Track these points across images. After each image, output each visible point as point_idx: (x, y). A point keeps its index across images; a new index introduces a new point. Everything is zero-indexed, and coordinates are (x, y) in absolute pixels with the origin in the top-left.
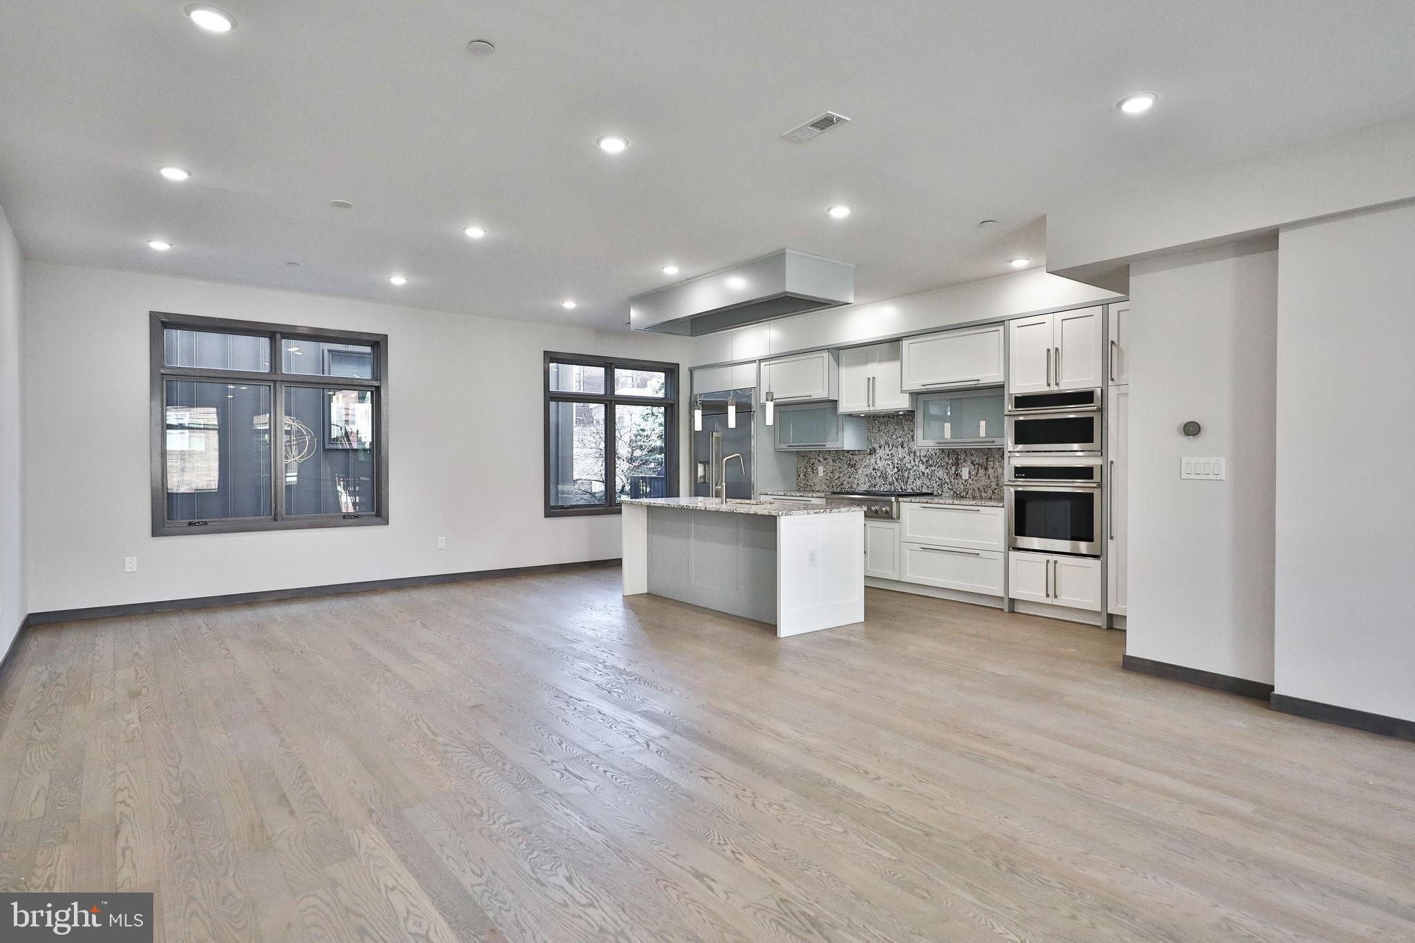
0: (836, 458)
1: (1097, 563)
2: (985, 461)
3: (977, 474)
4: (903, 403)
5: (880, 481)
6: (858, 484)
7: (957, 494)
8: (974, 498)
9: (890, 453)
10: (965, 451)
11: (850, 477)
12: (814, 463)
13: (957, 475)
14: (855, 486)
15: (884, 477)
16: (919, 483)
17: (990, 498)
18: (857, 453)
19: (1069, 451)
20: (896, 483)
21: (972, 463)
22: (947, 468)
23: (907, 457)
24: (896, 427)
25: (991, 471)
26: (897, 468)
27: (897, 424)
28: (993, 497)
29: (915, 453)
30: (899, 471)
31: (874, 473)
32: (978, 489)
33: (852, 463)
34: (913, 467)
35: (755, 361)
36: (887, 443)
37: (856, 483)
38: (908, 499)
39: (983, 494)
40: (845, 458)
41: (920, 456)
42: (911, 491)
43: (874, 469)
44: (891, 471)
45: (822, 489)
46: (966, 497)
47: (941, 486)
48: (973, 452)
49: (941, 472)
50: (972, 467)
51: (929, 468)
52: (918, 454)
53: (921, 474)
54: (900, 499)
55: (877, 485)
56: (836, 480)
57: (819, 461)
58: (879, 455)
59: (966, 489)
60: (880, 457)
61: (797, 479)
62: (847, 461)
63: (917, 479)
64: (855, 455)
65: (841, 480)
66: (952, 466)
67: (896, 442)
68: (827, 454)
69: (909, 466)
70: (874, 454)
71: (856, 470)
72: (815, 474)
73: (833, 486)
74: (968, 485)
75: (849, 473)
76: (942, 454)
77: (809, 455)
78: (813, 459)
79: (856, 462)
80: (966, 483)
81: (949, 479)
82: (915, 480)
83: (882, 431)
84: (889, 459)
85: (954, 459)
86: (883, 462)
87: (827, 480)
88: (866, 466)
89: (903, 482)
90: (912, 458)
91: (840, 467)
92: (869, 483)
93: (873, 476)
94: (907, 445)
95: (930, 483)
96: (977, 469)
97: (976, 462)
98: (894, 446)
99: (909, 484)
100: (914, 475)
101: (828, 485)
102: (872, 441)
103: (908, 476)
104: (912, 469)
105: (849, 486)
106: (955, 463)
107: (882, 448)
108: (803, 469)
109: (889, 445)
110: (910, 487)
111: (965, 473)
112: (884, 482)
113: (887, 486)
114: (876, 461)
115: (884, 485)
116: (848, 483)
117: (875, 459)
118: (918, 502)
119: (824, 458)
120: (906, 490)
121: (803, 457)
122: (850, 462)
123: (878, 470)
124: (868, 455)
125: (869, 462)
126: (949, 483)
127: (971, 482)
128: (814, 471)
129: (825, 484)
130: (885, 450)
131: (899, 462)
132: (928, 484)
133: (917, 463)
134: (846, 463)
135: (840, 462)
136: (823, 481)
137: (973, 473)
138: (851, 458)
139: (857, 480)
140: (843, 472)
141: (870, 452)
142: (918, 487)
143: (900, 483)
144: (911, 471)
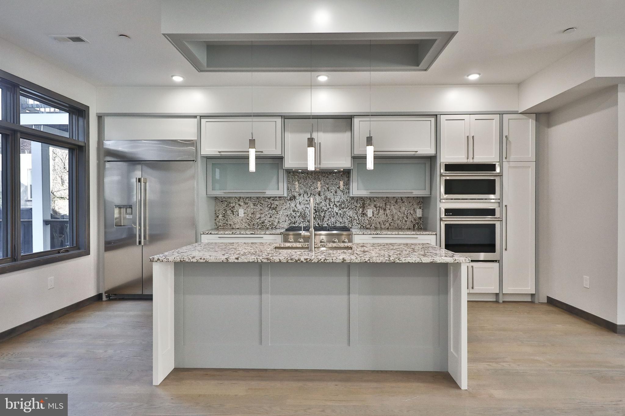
0: (257, 203)
1: (496, 265)
2: (384, 205)
3: (378, 213)
6: (279, 222)
7: (363, 227)
8: (376, 229)
9: (308, 199)
10: (370, 198)
11: (271, 217)
12: (233, 207)
13: (364, 214)
14: (276, 224)
15: (303, 216)
16: (333, 220)
17: (388, 229)
18: (277, 199)
19: (475, 199)
21: (375, 206)
22: (355, 210)
24: (314, 181)
25: (388, 211)
26: (315, 210)
27: (315, 179)
28: (389, 228)
29: (330, 199)
30: (316, 212)
31: (294, 214)
32: (379, 223)
33: (272, 206)
34: (328, 209)
35: (195, 117)
37: (277, 221)
39: (383, 226)
40: (266, 203)
41: (334, 202)
43: (294, 211)
44: (308, 212)
45: (243, 227)
46: (370, 229)
47: (351, 222)
48: (375, 199)
49: (351, 213)
50: (375, 209)
51: (342, 210)
52: (333, 200)
53: (335, 214)
55: (296, 222)
56: (257, 219)
57: (239, 205)
58: (299, 200)
59: (370, 223)
60: (300, 202)
61: (215, 220)
62: (268, 205)
63: (332, 217)
64: (276, 200)
65: (262, 219)
66: (360, 208)
67: (314, 192)
68: (247, 200)
69: (325, 209)
70: (294, 200)
71: (277, 211)
72: (234, 215)
73: (254, 224)
74: (372, 221)
75: (270, 214)
76: (352, 200)
77: (229, 200)
78: (232, 203)
79: (277, 205)
80: (370, 219)
81: (358, 217)
82: (330, 218)
83: (301, 184)
84: (308, 204)
85: (361, 204)
86: (303, 206)
87: (248, 219)
88: (286, 208)
89: (320, 220)
90: (328, 203)
91: (261, 210)
92: (289, 221)
93: (293, 216)
94: (323, 194)
95: (342, 220)
96: (378, 210)
97: (377, 206)
98: (312, 194)
99: (326, 221)
100: (329, 215)
101: (249, 223)
102: (292, 191)
103: (324, 215)
104: (328, 211)
105: (271, 223)
106: (362, 206)
107: (302, 196)
108: (222, 211)
109: (308, 194)
110: (326, 223)
111: (369, 212)
112: (303, 220)
113: (305, 223)
114: (295, 205)
115: (303, 222)
116: (269, 221)
117: (295, 204)
118: (370, 234)
119: (245, 203)
120: (323, 225)
121: (222, 201)
122: (271, 206)
123: (297, 212)
124: (289, 200)
125: (289, 205)
126: (357, 219)
127: (374, 218)
128: (234, 213)
129: (246, 223)
130: (304, 197)
131: (317, 206)
132: (341, 220)
133: (332, 207)
134: (267, 207)
135: (261, 206)
136: (244, 221)
137: (376, 213)
138: (272, 203)
139: (278, 219)
140: (264, 214)
141: (290, 198)
142: (333, 223)
143: (318, 221)
144: (326, 212)
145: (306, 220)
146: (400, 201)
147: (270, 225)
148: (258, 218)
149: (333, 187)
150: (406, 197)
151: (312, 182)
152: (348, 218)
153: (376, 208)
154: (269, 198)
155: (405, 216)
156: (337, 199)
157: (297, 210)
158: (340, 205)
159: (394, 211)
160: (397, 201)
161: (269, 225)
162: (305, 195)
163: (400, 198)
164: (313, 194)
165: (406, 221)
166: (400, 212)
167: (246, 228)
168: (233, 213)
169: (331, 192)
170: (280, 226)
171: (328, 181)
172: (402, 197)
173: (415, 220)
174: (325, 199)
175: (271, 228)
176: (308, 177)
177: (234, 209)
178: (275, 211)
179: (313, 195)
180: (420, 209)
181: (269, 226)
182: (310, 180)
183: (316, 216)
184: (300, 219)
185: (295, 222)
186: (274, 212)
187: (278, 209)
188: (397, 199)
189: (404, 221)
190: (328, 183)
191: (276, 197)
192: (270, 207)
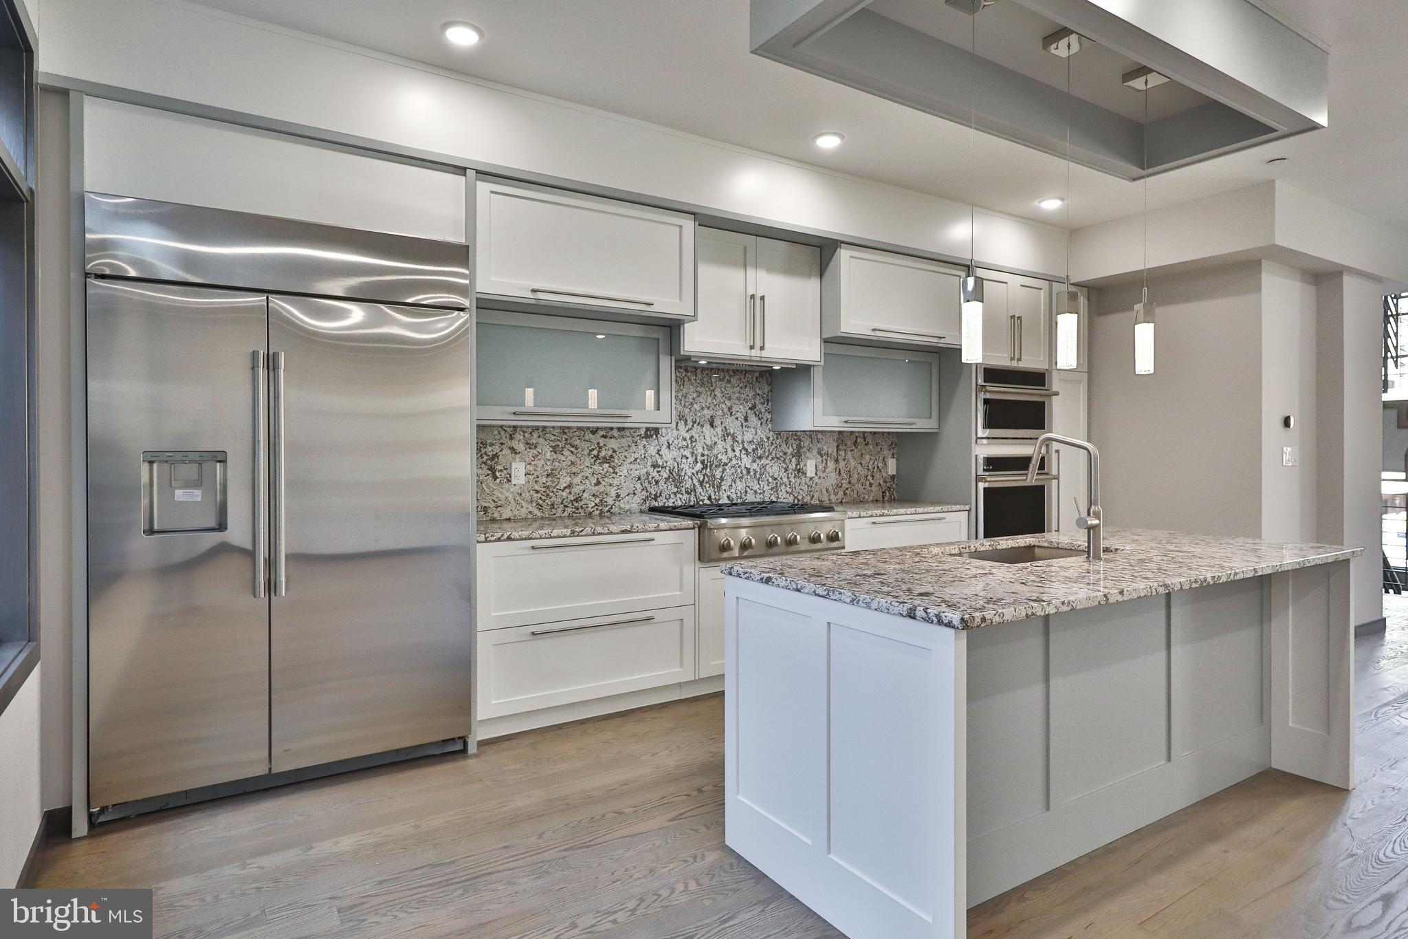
0: (561, 445)
2: (835, 450)
3: (825, 468)
4: (809, 352)
5: (667, 488)
6: (618, 496)
9: (687, 436)
10: (811, 435)
11: (598, 483)
12: (495, 456)
13: (800, 472)
14: (610, 501)
15: (676, 478)
16: (740, 486)
18: (615, 433)
19: (1022, 438)
20: (699, 489)
21: (820, 453)
22: (784, 461)
23: (720, 446)
24: (698, 389)
25: (842, 463)
26: (703, 462)
27: (702, 385)
29: (734, 437)
30: (705, 467)
31: (654, 473)
32: (827, 490)
33: (603, 454)
34: (731, 460)
35: (461, 170)
37: (613, 493)
38: (855, 513)
39: (833, 498)
40: (585, 445)
41: (743, 442)
43: (655, 466)
44: (688, 469)
45: (523, 512)
47: (776, 489)
48: (820, 436)
49: (775, 468)
50: (820, 459)
51: (758, 461)
52: (739, 439)
53: (744, 472)
55: (660, 495)
56: (563, 491)
57: (513, 450)
58: (667, 438)
59: (811, 491)
60: (668, 443)
62: (590, 451)
63: (738, 480)
64: (611, 438)
65: (576, 490)
66: (793, 458)
67: (700, 416)
68: (535, 435)
69: (725, 459)
70: (654, 436)
71: (614, 468)
72: (498, 480)
73: (553, 505)
74: (813, 485)
75: (596, 476)
76: (777, 438)
78: (491, 445)
79: (614, 451)
80: (811, 482)
81: (788, 478)
82: (735, 482)
84: (687, 447)
85: (795, 447)
86: (675, 453)
87: (537, 492)
88: (636, 459)
89: (713, 487)
90: (730, 444)
91: (573, 463)
92: (644, 492)
93: (653, 478)
94: (720, 423)
95: (758, 486)
96: (825, 461)
97: (824, 452)
99: (725, 490)
100: (733, 474)
101: (541, 502)
103: (722, 476)
104: (729, 465)
105: (597, 501)
106: (796, 453)
109: (686, 420)
110: (725, 495)
111: (810, 467)
112: (676, 490)
113: (681, 496)
114: (659, 451)
115: (675, 494)
116: (594, 495)
117: (658, 447)
118: (870, 516)
119: (528, 444)
120: (719, 499)
122: (599, 452)
123: (662, 467)
124: (643, 438)
125: (643, 451)
126: (787, 483)
127: (817, 481)
128: (498, 474)
129: (532, 502)
130: (677, 430)
131: (706, 453)
132: (756, 487)
133: (738, 455)
134: (589, 454)
135: (572, 452)
136: (526, 495)
137: (820, 467)
138: (601, 444)
139: (615, 488)
140: (581, 474)
141: (646, 433)
142: (739, 495)
143: (708, 489)
144: (727, 468)
145: (683, 489)
146: (862, 440)
147: (596, 505)
148: (565, 488)
149: (741, 407)
150: (871, 432)
151: (697, 391)
152: (770, 480)
153: (822, 457)
154: (594, 431)
155: (869, 473)
156: (749, 436)
157: (661, 464)
158: (753, 450)
159: (853, 463)
160: (856, 441)
161: (593, 504)
162: (681, 425)
163: (861, 435)
164: (698, 422)
165: (871, 485)
166: (861, 464)
167: (530, 516)
168: (494, 473)
169: (737, 418)
170: (622, 506)
171: (730, 390)
172: (865, 432)
173: (885, 482)
174: (724, 435)
175: (598, 512)
176: (686, 379)
177: (497, 463)
178: (609, 467)
179: (698, 424)
180: (893, 458)
181: (595, 509)
182: (691, 387)
183: (704, 478)
184: (670, 487)
185: (658, 495)
186: (605, 470)
187: (616, 461)
188: (857, 437)
189: (868, 483)
190: (730, 397)
191: (612, 429)
192: (597, 457)
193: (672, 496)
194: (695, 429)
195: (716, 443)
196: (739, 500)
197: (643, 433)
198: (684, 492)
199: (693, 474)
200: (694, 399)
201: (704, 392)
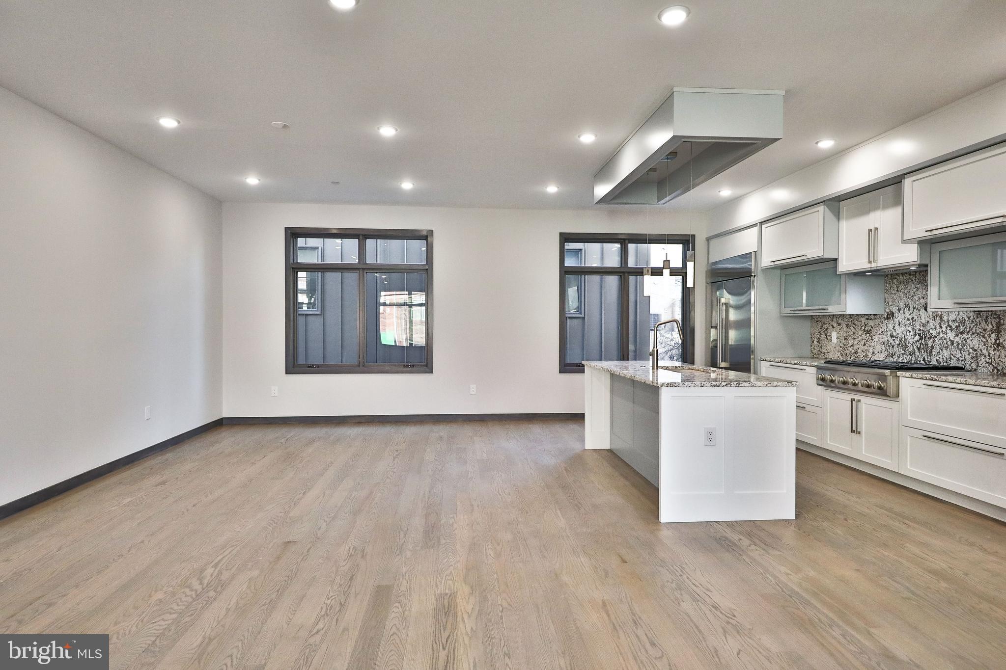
0: (850, 324)
4: (909, 256)
5: (898, 351)
6: (873, 353)
7: (999, 373)
9: (910, 317)
11: (865, 345)
12: (827, 329)
13: (999, 345)
14: (870, 355)
15: (903, 345)
16: (946, 354)
18: (872, 317)
20: (917, 353)
22: (984, 336)
23: (932, 323)
26: (919, 335)
27: (920, 282)
29: (941, 317)
30: (921, 338)
31: (891, 341)
33: (867, 329)
34: (939, 334)
35: (756, 225)
36: (907, 306)
37: (871, 351)
38: (908, 374)
40: (859, 324)
41: (948, 321)
42: (936, 364)
43: (892, 336)
44: (911, 339)
45: (836, 357)
47: (976, 359)
49: (976, 341)
51: (960, 335)
52: (945, 318)
53: (949, 343)
54: (899, 373)
55: (895, 354)
56: (850, 347)
57: (833, 326)
58: (898, 319)
60: (899, 322)
61: (811, 346)
62: (862, 327)
63: (944, 349)
64: (871, 320)
65: (855, 347)
66: (992, 333)
67: (918, 304)
68: (840, 319)
69: (934, 333)
70: (892, 318)
71: (871, 337)
72: (828, 340)
73: (847, 354)
75: (864, 341)
76: (978, 318)
77: (823, 320)
78: (826, 324)
79: (872, 327)
81: (987, 350)
82: (942, 350)
83: (901, 291)
84: (910, 325)
85: (994, 325)
86: (903, 329)
87: (841, 347)
88: (882, 332)
89: (927, 352)
90: (938, 323)
91: (854, 333)
92: (886, 352)
93: (891, 343)
95: (961, 355)
98: (915, 308)
99: (934, 355)
100: (940, 344)
101: (842, 352)
102: (890, 304)
103: (932, 345)
104: (938, 337)
105: (864, 354)
106: (996, 330)
107: (902, 312)
108: (816, 335)
109: (910, 307)
110: (935, 359)
112: (903, 352)
113: (906, 356)
114: (894, 327)
115: (903, 354)
116: (863, 351)
117: (893, 325)
118: (920, 379)
119: (838, 323)
120: (930, 362)
121: (817, 322)
122: (865, 327)
123: (896, 337)
124: (885, 319)
125: (886, 328)
126: (987, 355)
128: (828, 337)
129: (839, 352)
130: (904, 314)
131: (922, 328)
132: (959, 356)
133: (944, 330)
134: (861, 329)
135: (854, 328)
136: (837, 348)
138: (866, 323)
139: (872, 348)
140: (858, 339)
141: (887, 316)
142: (945, 359)
143: (923, 353)
144: (936, 339)
145: (908, 352)
151: (916, 287)
152: (971, 351)
156: (953, 317)
157: (895, 335)
158: (957, 327)
162: (907, 311)
167: (839, 359)
170: (876, 359)
174: (934, 317)
176: (910, 280)
177: (827, 332)
179: (917, 310)
181: (863, 359)
182: (912, 285)
183: (920, 346)
184: (900, 350)
185: (893, 354)
186: (868, 338)
187: (873, 333)
191: (871, 315)
192: (864, 330)
193: (901, 356)
194: (915, 313)
195: (928, 322)
196: (945, 364)
197: (885, 316)
198: (908, 354)
199: (914, 342)
200: (914, 293)
201: (921, 287)
